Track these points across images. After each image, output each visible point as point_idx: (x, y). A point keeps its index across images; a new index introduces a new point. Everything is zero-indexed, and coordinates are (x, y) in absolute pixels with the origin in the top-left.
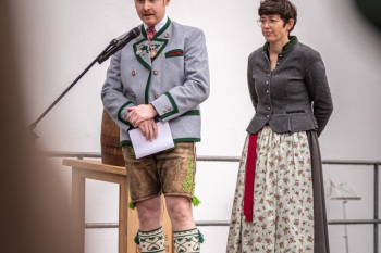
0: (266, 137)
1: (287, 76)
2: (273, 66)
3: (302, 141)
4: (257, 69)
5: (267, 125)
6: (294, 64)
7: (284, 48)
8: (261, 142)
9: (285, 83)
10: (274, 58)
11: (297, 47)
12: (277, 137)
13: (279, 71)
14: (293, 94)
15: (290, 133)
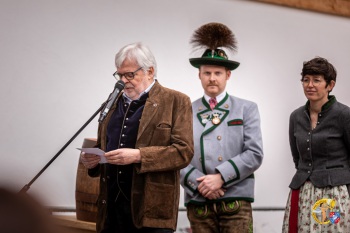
0: (308, 191)
1: (326, 134)
2: (314, 125)
3: (342, 194)
4: (299, 127)
5: (308, 180)
6: (333, 122)
7: (324, 107)
8: (304, 196)
9: (324, 141)
10: (314, 117)
11: (335, 107)
12: (319, 191)
13: (318, 130)
14: (333, 151)
15: (331, 187)
